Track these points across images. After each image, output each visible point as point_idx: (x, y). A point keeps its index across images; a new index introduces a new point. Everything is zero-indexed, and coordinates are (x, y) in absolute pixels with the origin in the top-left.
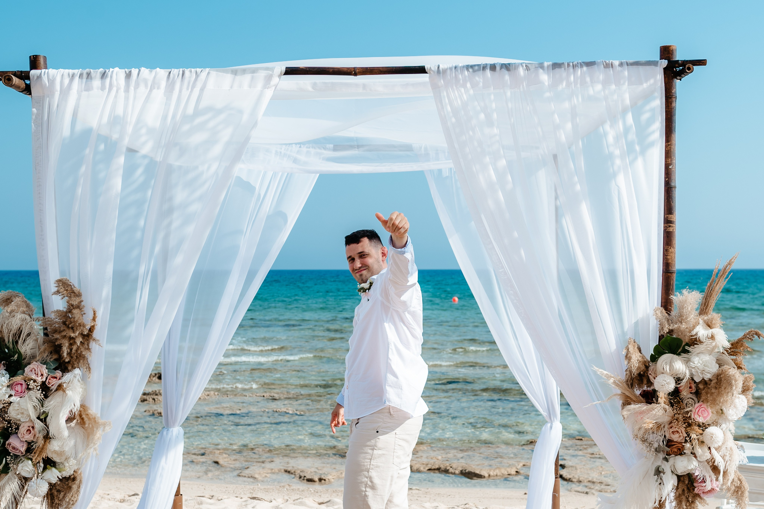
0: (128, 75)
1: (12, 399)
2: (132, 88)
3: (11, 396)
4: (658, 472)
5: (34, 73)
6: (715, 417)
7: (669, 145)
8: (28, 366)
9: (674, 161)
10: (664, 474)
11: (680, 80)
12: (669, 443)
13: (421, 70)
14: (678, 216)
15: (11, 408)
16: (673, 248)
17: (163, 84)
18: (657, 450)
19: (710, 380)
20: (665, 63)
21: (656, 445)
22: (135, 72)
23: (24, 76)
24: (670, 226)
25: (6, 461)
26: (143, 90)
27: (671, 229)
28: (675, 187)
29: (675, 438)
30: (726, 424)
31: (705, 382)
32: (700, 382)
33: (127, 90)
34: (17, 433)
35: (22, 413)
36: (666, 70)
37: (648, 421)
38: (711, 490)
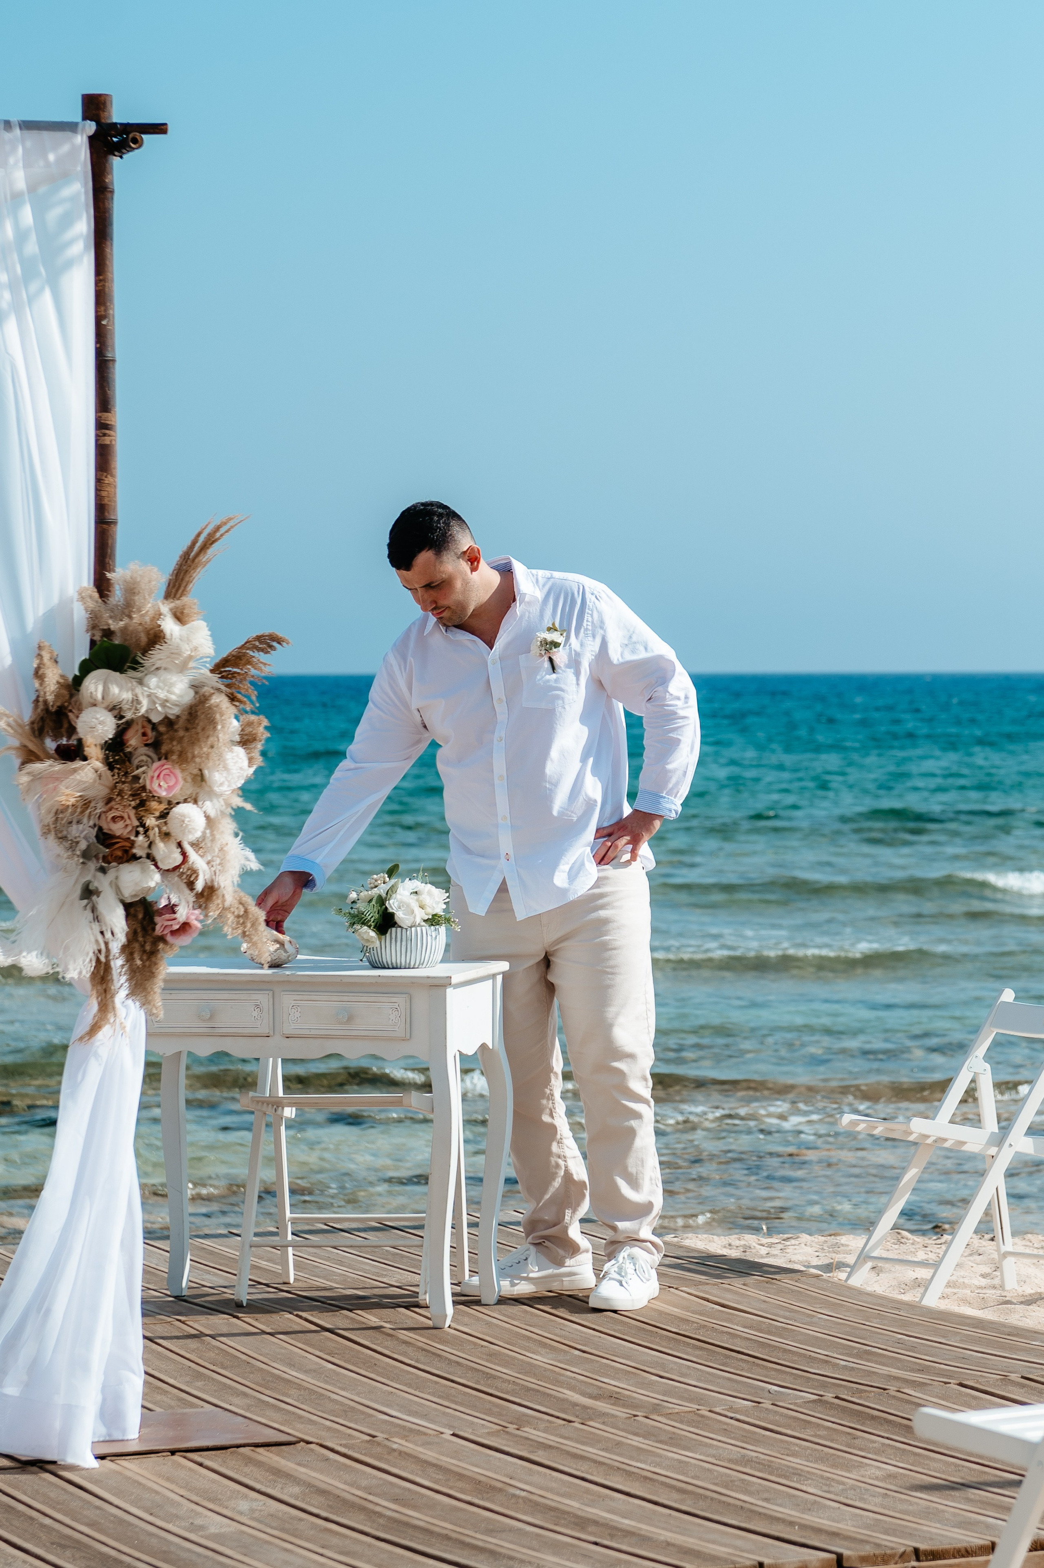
4: (88, 893)
6: (190, 790)
7: (100, 280)
9: (111, 312)
10: (98, 897)
11: (121, 157)
12: (108, 838)
14: (120, 416)
16: (113, 476)
18: (86, 855)
19: (178, 717)
20: (91, 127)
21: (83, 845)
24: (105, 435)
27: (107, 441)
28: (114, 361)
29: (118, 829)
30: (211, 801)
31: (169, 722)
32: (161, 722)
36: (93, 141)
37: (68, 791)
38: (185, 927)
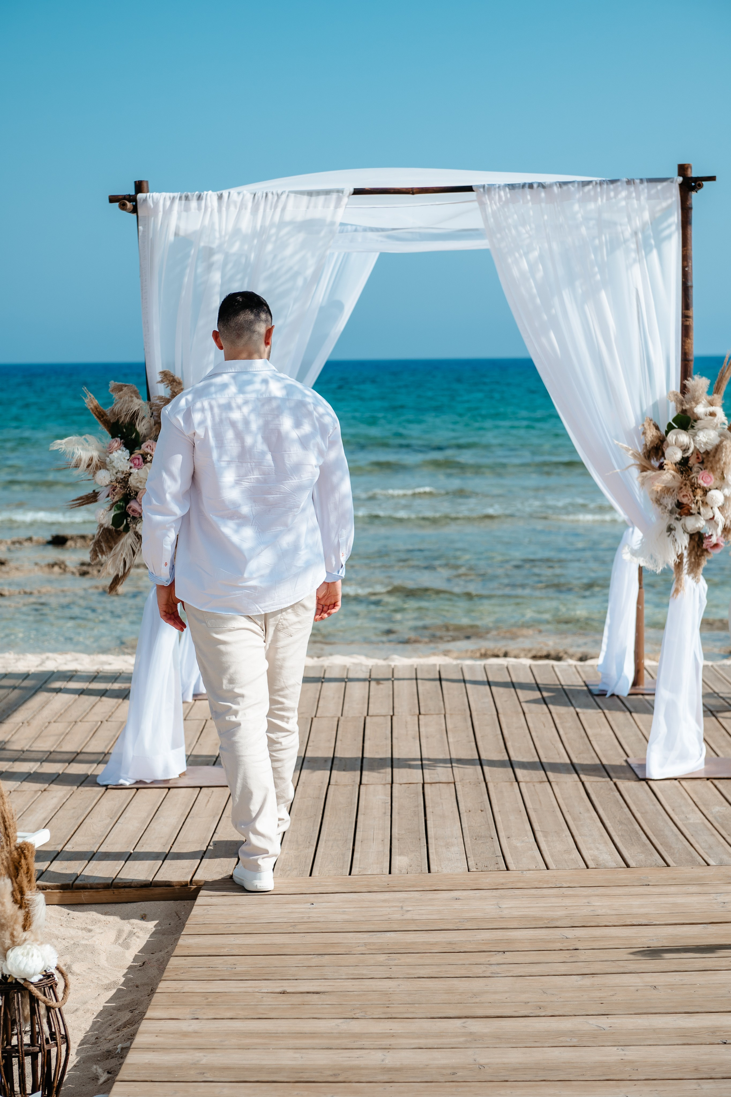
0: (220, 197)
1: (132, 470)
2: (224, 209)
3: (131, 468)
4: (670, 529)
5: (140, 196)
6: (718, 483)
7: (685, 250)
8: (144, 444)
9: (690, 264)
10: (675, 530)
11: (696, 192)
12: (680, 505)
13: (469, 189)
14: (695, 311)
15: (131, 478)
16: (690, 339)
17: (250, 205)
18: (671, 512)
19: (711, 450)
20: (680, 179)
21: (670, 507)
22: (225, 194)
23: (133, 199)
24: (687, 320)
25: (127, 521)
26: (233, 211)
27: (688, 323)
28: (692, 287)
29: (685, 500)
30: (728, 488)
31: (707, 453)
32: (704, 453)
33: (220, 210)
34: (135, 499)
35: (141, 482)
36: (681, 186)
37: (657, 484)
38: (716, 545)
